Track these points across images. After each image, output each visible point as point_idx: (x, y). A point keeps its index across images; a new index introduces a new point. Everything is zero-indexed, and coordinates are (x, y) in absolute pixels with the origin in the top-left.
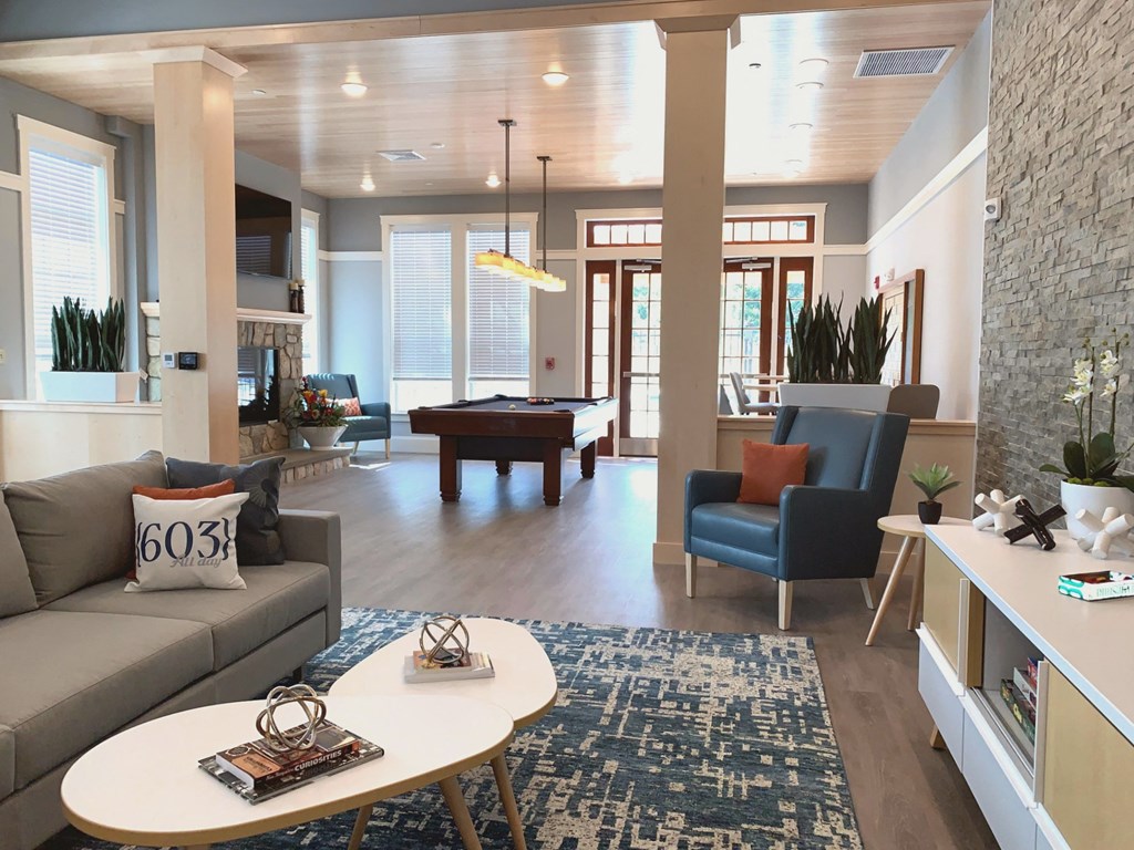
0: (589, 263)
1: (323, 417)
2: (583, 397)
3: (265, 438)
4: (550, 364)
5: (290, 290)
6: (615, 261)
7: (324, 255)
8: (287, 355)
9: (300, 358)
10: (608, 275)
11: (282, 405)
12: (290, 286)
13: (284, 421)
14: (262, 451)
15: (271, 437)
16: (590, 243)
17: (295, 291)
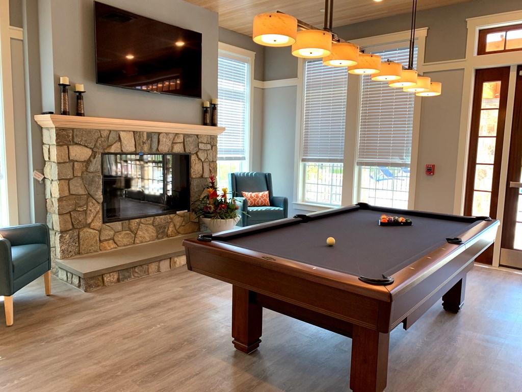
0: (478, 72)
1: (218, 211)
2: (462, 214)
3: (172, 225)
4: (430, 170)
5: (203, 107)
6: (508, 68)
7: (259, 84)
8: (199, 159)
9: (214, 162)
10: (499, 83)
11: (193, 199)
12: (203, 104)
13: (193, 210)
14: (167, 236)
15: (178, 224)
16: (482, 50)
17: (207, 108)
